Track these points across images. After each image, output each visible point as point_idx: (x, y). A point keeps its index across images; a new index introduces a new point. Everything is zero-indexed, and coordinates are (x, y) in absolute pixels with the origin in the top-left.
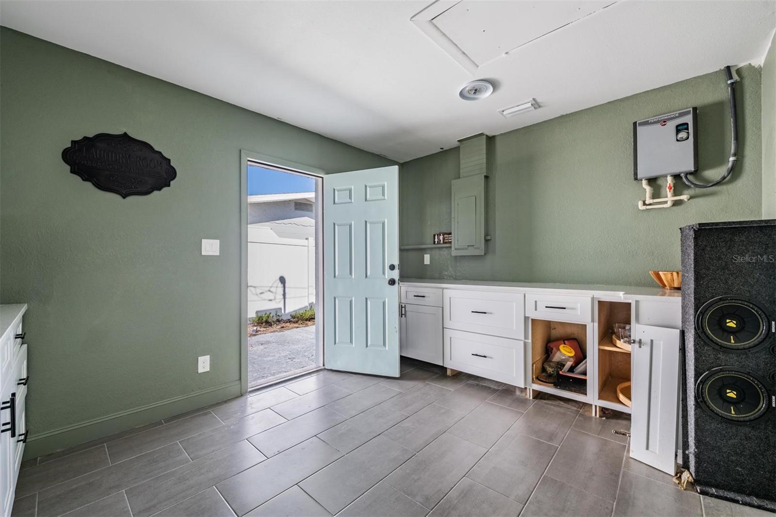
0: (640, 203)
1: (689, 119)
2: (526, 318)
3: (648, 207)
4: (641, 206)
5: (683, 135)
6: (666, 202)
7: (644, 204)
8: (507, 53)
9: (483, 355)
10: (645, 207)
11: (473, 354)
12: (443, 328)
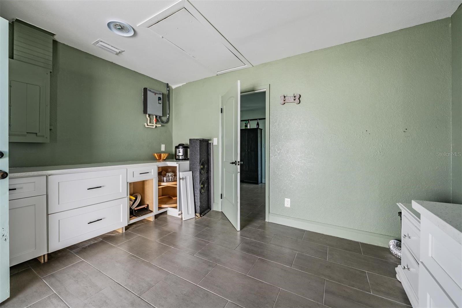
0: (146, 124)
1: (161, 96)
2: (127, 183)
3: (149, 127)
4: (146, 126)
5: (160, 102)
6: (153, 126)
7: (147, 125)
8: (163, 37)
9: (97, 220)
10: (148, 126)
11: (88, 223)
12: (48, 215)
